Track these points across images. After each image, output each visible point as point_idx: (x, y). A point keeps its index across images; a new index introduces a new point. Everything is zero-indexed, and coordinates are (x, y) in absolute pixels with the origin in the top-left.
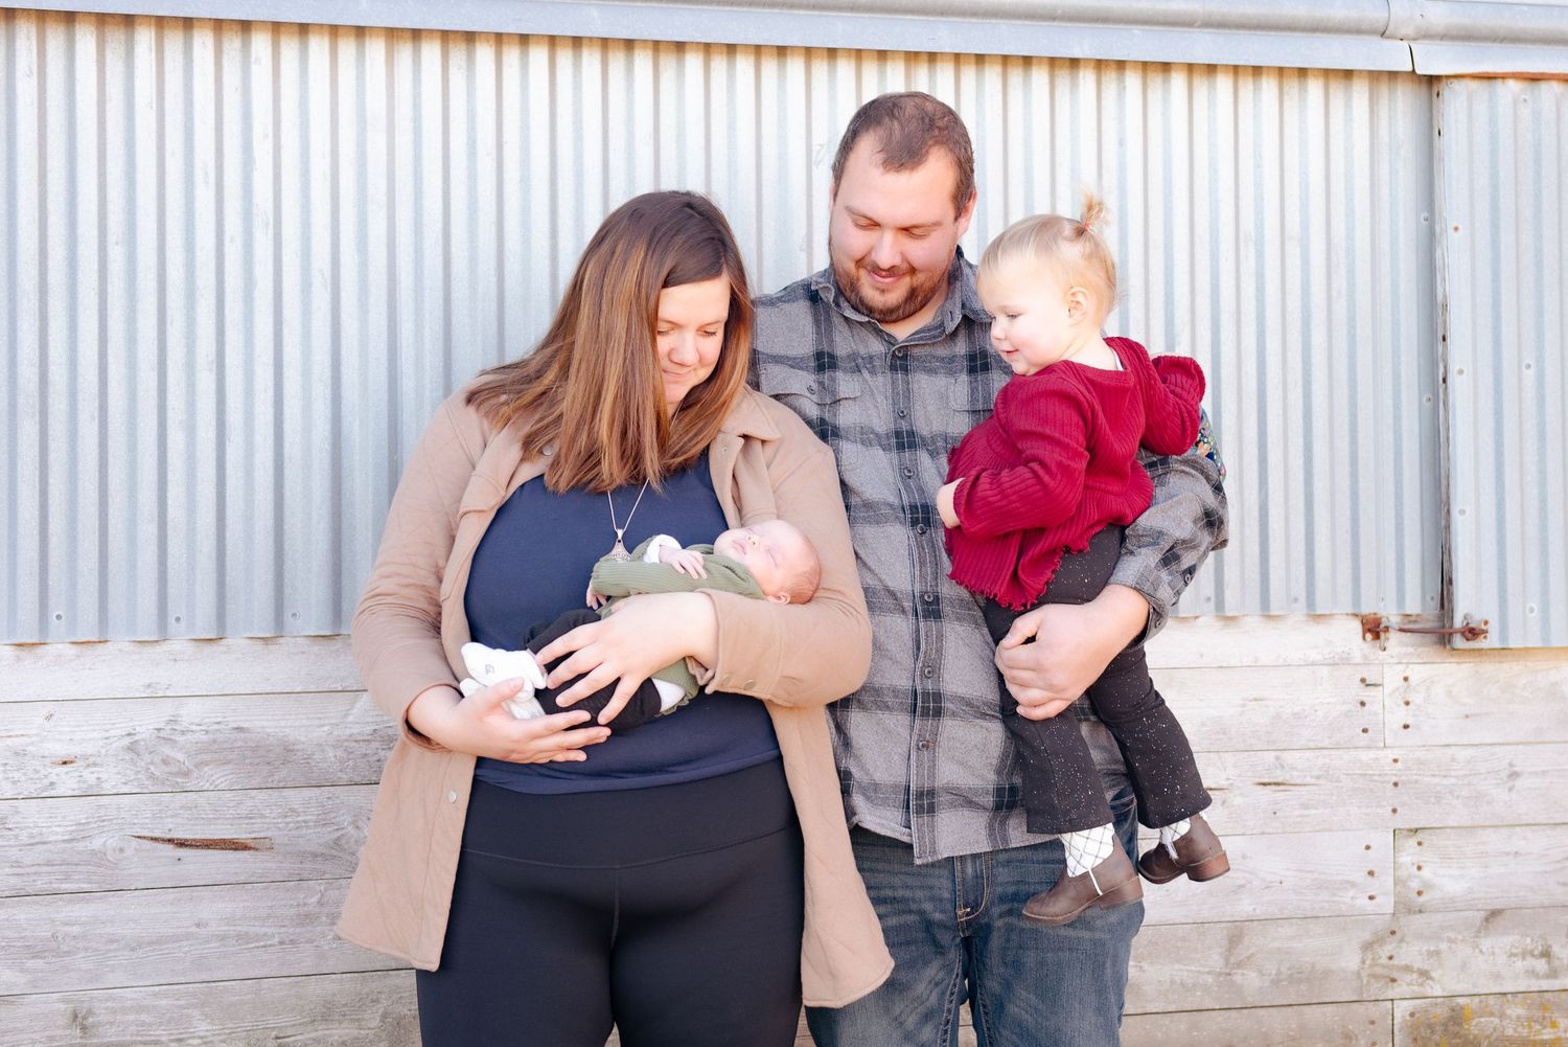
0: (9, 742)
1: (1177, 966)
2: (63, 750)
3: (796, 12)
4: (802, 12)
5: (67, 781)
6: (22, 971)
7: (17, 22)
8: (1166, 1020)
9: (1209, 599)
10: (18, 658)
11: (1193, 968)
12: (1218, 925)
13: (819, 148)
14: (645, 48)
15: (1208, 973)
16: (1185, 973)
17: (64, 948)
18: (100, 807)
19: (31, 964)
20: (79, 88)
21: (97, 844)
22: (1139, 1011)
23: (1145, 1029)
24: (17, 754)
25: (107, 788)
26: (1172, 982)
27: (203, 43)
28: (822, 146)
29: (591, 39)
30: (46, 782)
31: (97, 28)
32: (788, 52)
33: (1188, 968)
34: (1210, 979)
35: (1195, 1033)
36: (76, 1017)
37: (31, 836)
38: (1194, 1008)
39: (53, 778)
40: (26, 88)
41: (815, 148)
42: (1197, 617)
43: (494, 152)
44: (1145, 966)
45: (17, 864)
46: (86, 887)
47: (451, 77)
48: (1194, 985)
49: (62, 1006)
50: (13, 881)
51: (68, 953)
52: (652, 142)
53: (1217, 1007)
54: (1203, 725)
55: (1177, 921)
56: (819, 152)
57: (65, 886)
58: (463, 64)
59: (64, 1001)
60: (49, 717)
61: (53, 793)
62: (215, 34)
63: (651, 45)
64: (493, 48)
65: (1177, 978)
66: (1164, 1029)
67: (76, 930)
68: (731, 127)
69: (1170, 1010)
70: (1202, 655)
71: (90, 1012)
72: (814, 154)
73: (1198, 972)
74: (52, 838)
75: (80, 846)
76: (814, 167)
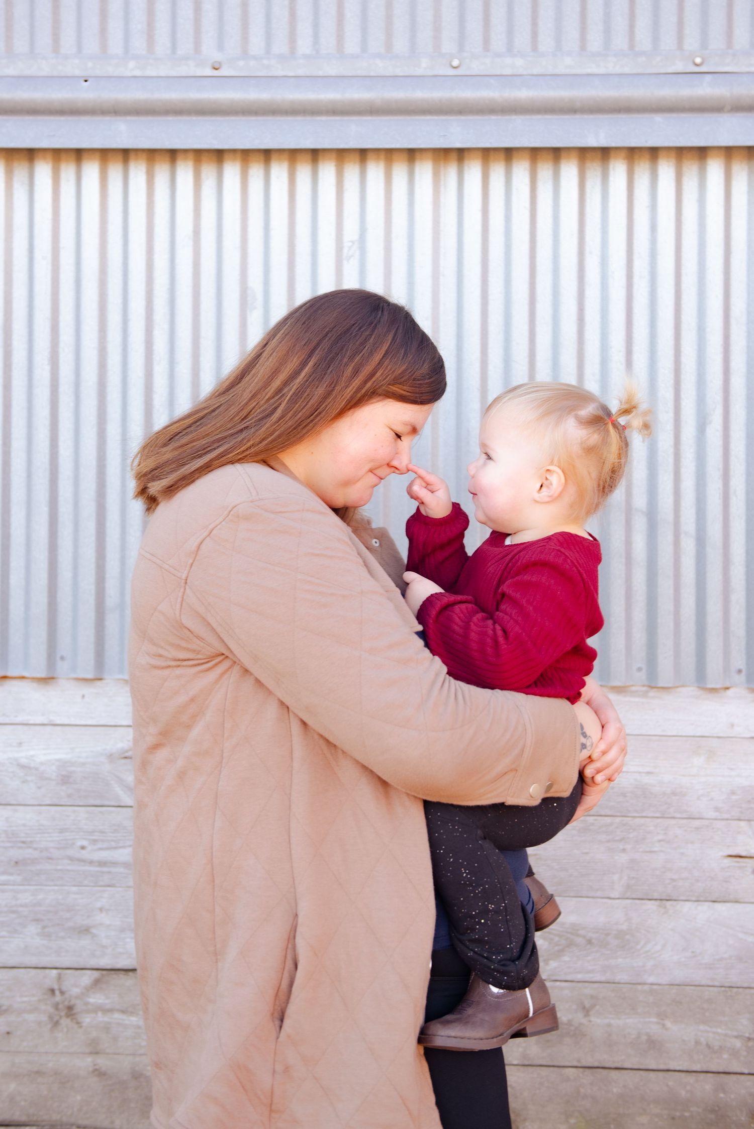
1: (702, 1027)
3: (319, 118)
4: (324, 118)
8: (691, 1079)
9: (740, 671)
11: (719, 1031)
12: (747, 991)
13: (350, 244)
15: (736, 1037)
16: (711, 1035)
22: (662, 1067)
23: (667, 1086)
26: (697, 1043)
28: (353, 242)
32: (321, 156)
33: (714, 1030)
34: (738, 1044)
35: (722, 1095)
38: (721, 1070)
41: (347, 244)
42: (727, 688)
44: (668, 1024)
48: (721, 1047)
53: (746, 1071)
54: (733, 793)
55: (703, 983)
56: (350, 248)
65: (702, 1040)
66: (688, 1088)
69: (695, 1069)
70: (733, 725)
72: (345, 250)
73: (726, 1035)
76: (345, 262)
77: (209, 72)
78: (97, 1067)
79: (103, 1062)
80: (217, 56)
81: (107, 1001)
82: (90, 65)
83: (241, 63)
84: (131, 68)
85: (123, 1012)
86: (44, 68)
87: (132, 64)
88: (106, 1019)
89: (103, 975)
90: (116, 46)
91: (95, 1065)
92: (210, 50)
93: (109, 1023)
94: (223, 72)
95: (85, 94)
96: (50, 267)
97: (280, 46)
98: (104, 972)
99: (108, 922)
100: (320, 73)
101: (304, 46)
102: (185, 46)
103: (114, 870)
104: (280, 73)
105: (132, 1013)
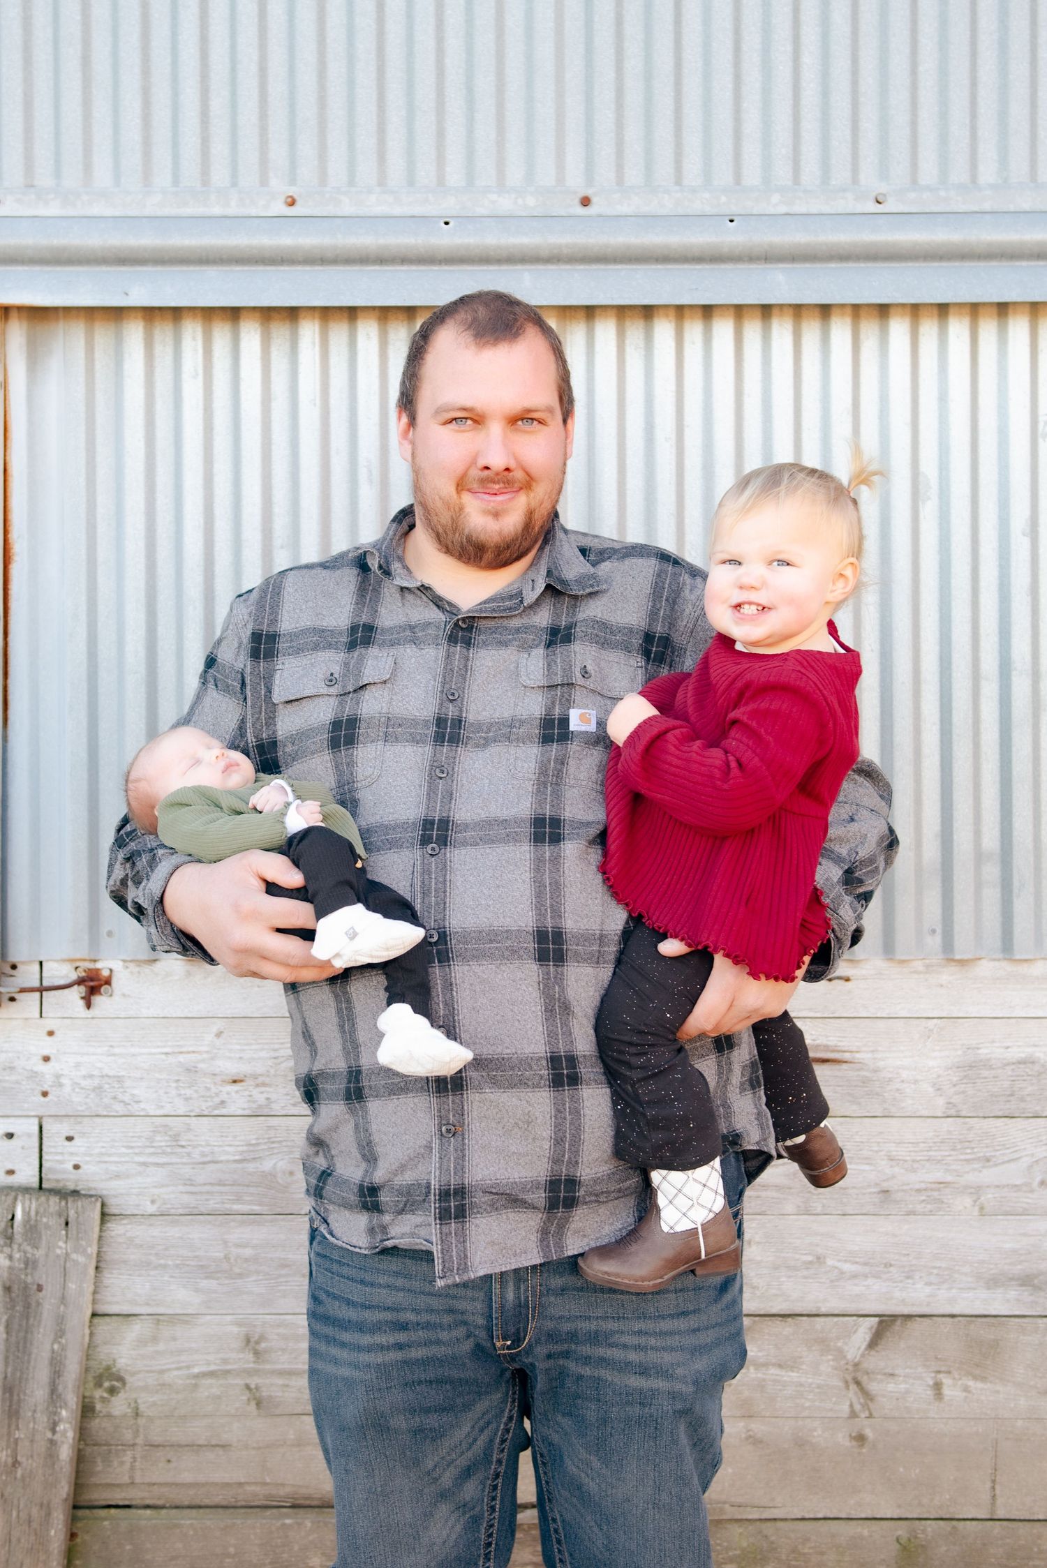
0: (181, 1058)
2: (231, 1068)
3: (1018, 263)
4: (1024, 263)
5: (238, 1100)
6: (197, 1290)
7: (183, 322)
10: (189, 974)
14: (843, 315)
17: (237, 1270)
18: (269, 1127)
19: (204, 1284)
20: (243, 387)
21: (267, 1165)
24: (188, 1070)
25: (277, 1108)
27: (368, 334)
29: (781, 306)
30: (217, 1100)
31: (262, 324)
32: (1010, 311)
36: (248, 1341)
37: (203, 1155)
39: (224, 1097)
40: (192, 389)
43: (673, 436)
45: (190, 1182)
46: (256, 1208)
47: (628, 357)
49: (235, 1329)
50: (186, 1199)
51: (240, 1276)
52: (850, 419)
57: (236, 1207)
58: (642, 343)
59: (239, 1324)
60: (219, 1035)
61: (224, 1112)
62: (379, 324)
63: (849, 311)
64: (673, 324)
67: (248, 1252)
68: (943, 398)
71: (262, 1338)
74: (223, 1158)
75: (251, 1167)
77: (872, 207)
78: (751, 1433)
79: (757, 1427)
80: (882, 188)
81: (760, 1354)
82: (723, 199)
83: (912, 195)
84: (776, 204)
85: (780, 1366)
86: (666, 204)
87: (776, 198)
88: (760, 1375)
89: (754, 1322)
90: (752, 176)
91: (749, 1431)
92: (870, 181)
93: (764, 1380)
94: (889, 207)
95: (732, 237)
96: (674, 451)
97: (959, 174)
98: (757, 1318)
99: (759, 1258)
100: (1012, 208)
101: (988, 173)
102: (841, 175)
103: (763, 1194)
104: (963, 208)
105: (792, 1368)
